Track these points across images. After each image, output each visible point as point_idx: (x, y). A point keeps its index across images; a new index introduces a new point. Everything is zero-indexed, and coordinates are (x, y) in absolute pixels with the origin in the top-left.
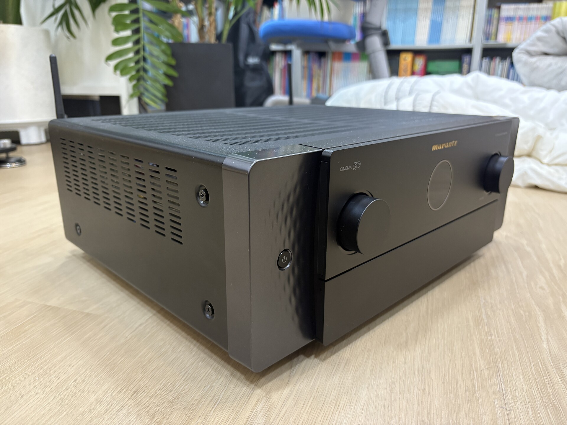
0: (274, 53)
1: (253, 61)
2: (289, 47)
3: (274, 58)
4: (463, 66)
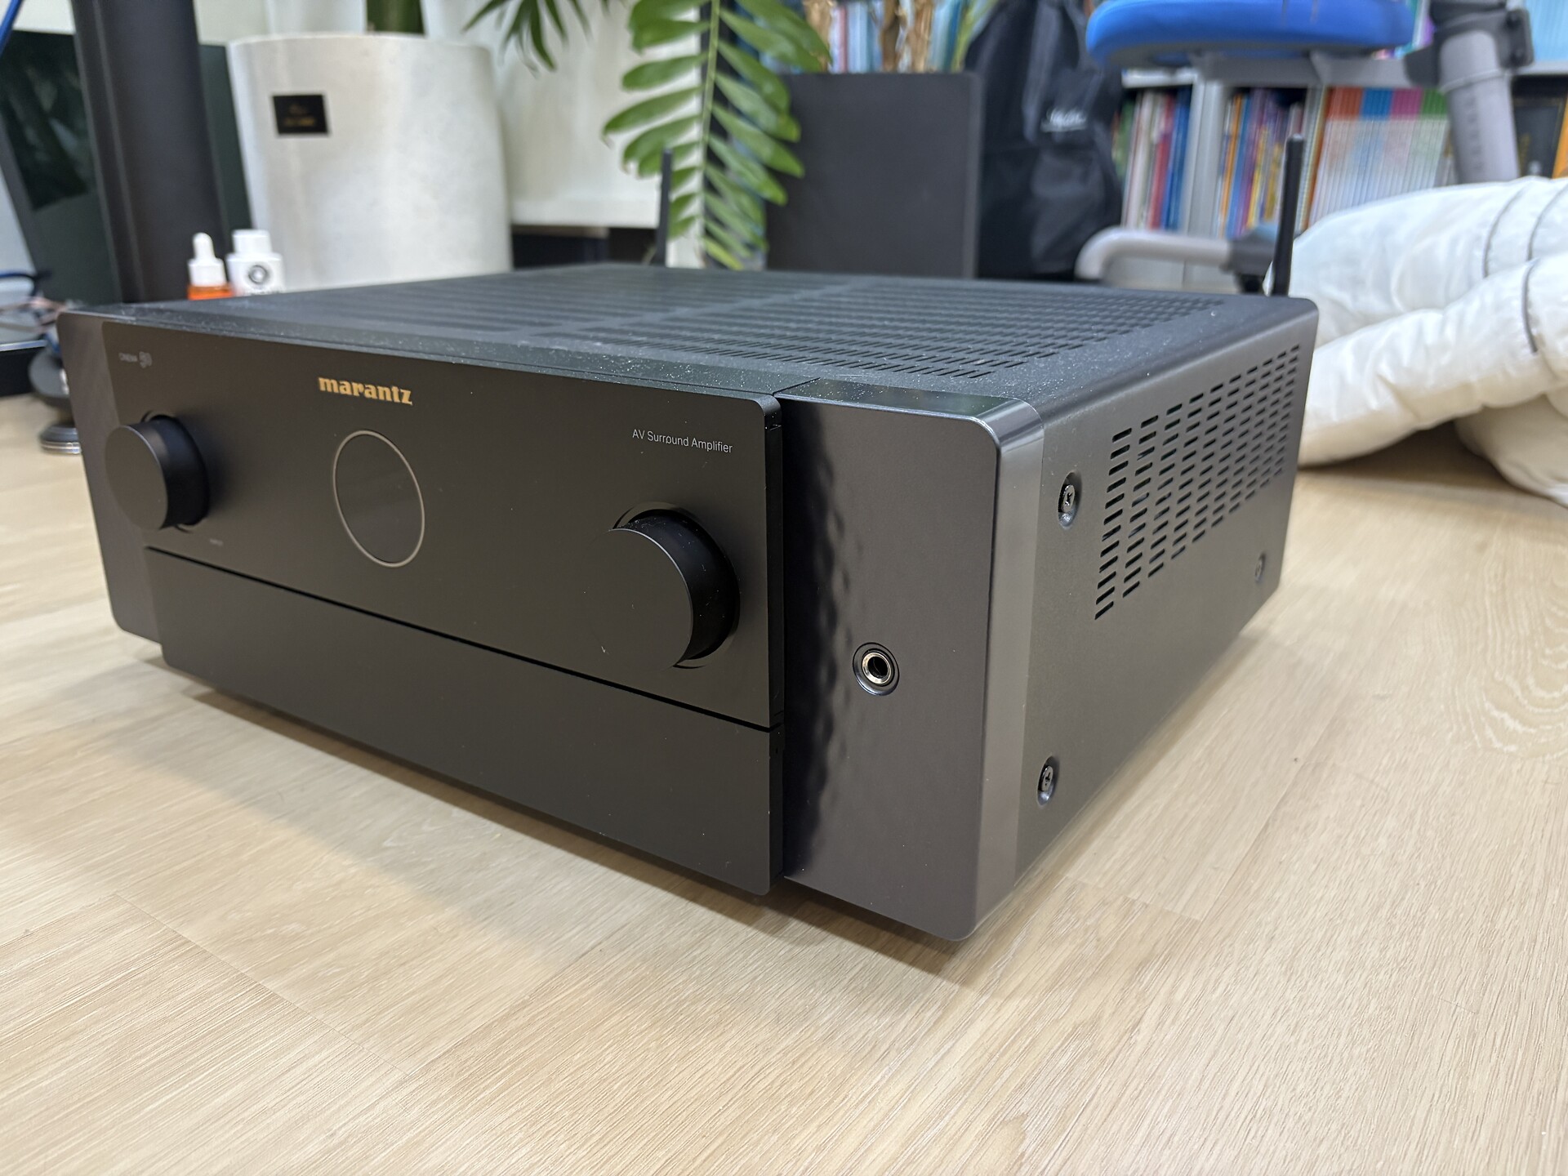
0: (1134, 95)
1: (1063, 121)
2: (1185, 76)
3: (1137, 109)
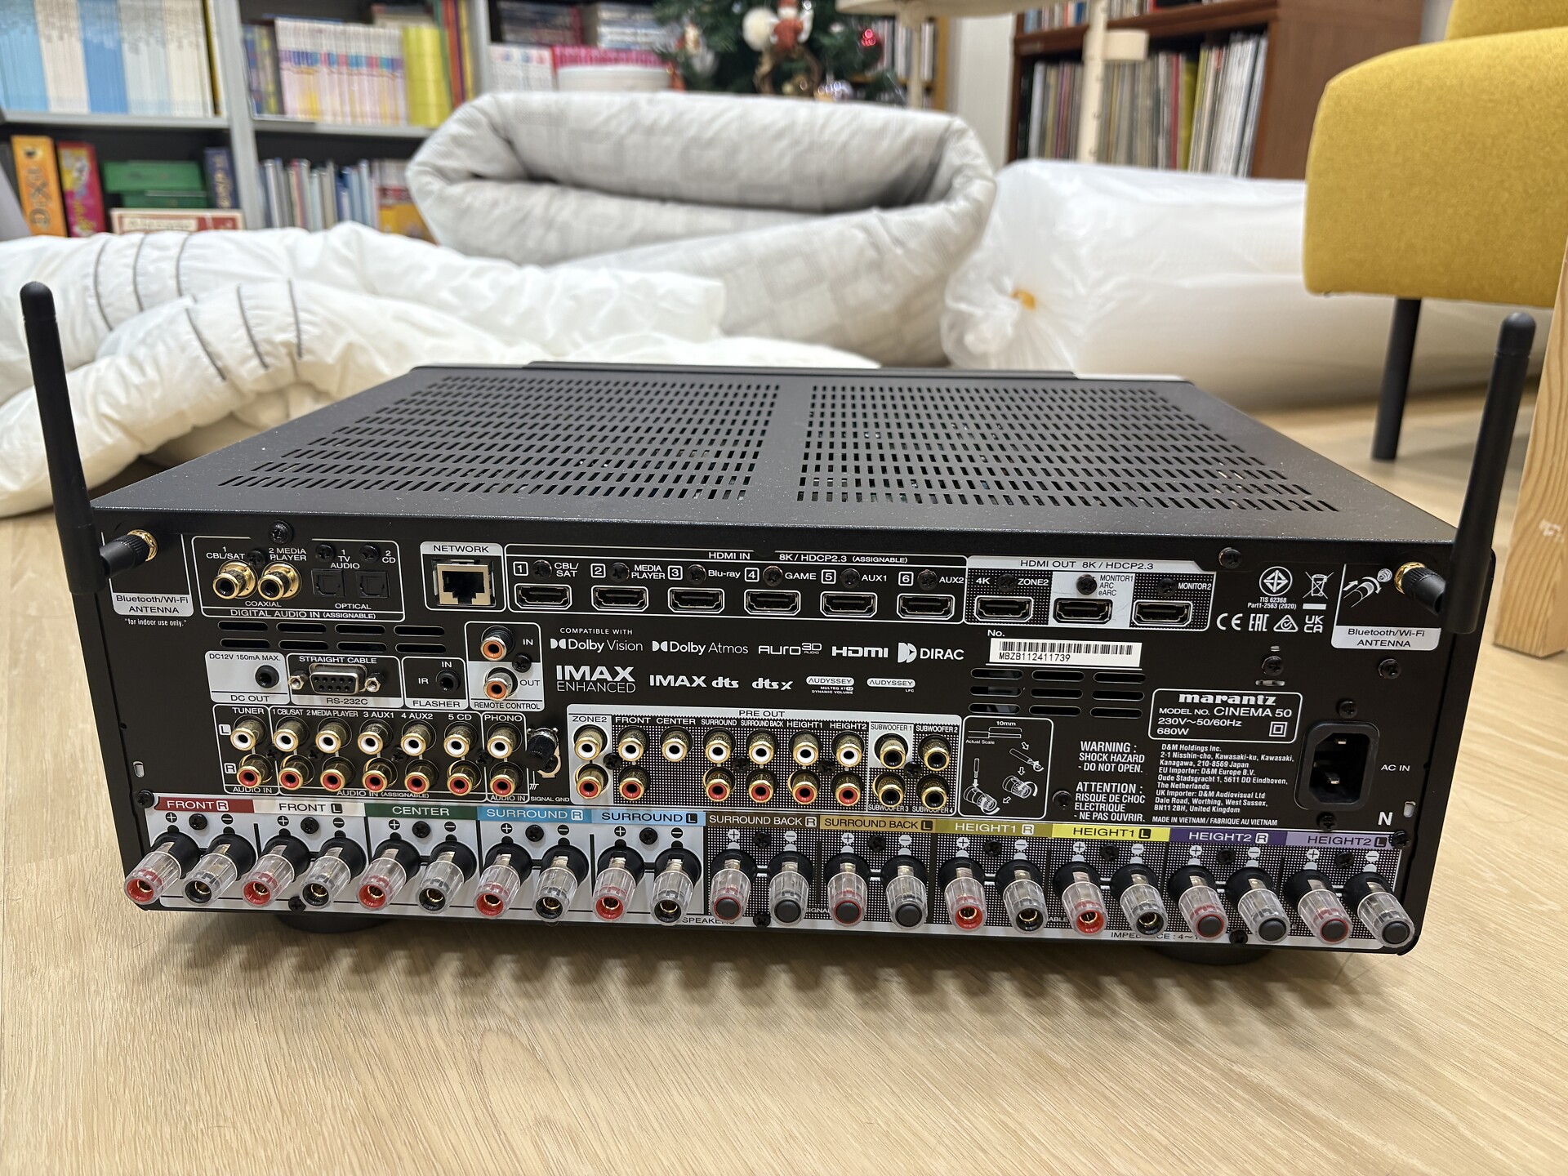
4: (213, 178)
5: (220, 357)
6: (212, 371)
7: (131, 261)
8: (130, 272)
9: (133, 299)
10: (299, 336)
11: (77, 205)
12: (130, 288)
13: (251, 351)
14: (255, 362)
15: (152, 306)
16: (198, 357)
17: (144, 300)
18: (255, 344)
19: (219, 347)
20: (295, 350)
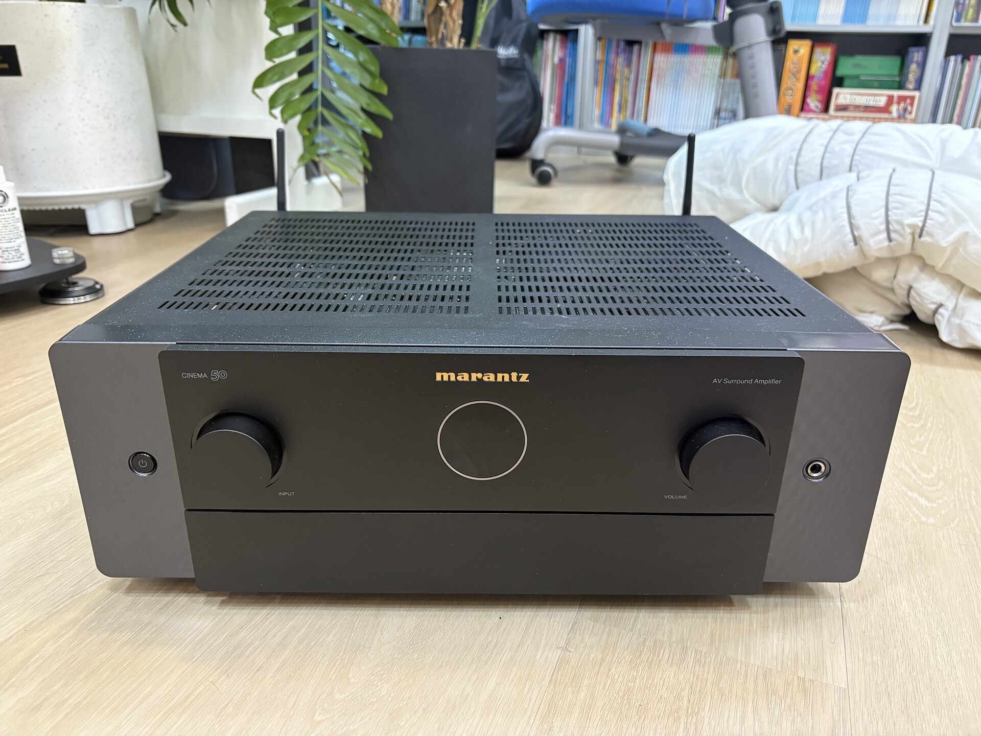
0: (542, 35)
1: (505, 52)
3: (545, 43)
4: (909, 67)
5: (858, 229)
6: (850, 237)
7: (825, 142)
8: (823, 149)
9: (818, 169)
10: (925, 222)
11: (814, 85)
12: (818, 161)
13: (883, 227)
14: (884, 235)
15: (829, 176)
16: (843, 226)
17: (825, 171)
18: (888, 223)
19: (860, 221)
20: (918, 231)
